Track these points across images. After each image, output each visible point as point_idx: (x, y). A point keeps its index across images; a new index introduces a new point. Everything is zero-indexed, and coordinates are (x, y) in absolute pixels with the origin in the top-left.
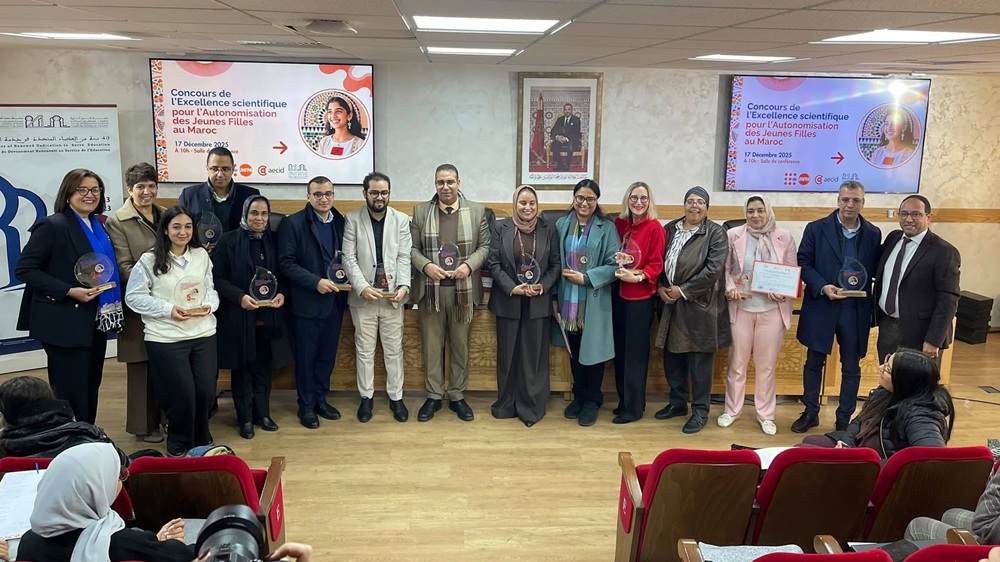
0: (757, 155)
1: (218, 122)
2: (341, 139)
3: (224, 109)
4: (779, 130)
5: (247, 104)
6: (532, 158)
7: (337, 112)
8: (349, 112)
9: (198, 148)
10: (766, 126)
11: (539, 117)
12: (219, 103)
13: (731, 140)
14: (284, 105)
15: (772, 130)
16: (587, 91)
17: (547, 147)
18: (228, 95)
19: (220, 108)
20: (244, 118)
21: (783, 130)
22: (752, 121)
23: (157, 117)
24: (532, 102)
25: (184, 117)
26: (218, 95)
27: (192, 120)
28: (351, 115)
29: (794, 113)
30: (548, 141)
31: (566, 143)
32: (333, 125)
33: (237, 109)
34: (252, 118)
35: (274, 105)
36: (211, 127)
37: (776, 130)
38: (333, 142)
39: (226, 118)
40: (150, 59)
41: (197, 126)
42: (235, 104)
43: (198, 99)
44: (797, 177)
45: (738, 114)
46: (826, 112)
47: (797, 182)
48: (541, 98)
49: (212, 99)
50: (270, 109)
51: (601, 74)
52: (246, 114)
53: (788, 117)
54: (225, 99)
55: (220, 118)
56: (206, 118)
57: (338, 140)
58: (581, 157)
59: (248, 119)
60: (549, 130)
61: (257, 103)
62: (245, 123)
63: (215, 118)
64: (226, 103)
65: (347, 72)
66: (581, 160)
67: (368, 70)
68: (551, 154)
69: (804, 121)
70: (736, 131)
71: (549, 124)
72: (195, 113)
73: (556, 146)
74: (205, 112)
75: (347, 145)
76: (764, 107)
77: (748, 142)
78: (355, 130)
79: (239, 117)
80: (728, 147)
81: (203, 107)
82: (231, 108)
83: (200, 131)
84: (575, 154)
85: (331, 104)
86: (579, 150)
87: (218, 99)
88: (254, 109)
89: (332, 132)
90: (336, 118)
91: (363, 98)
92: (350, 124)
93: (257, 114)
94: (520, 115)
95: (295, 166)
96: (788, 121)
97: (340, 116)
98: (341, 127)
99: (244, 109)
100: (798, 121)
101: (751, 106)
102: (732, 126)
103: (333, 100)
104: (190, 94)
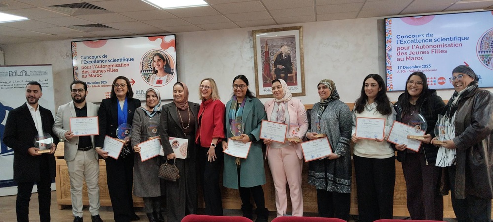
0: (406, 67)
1: (102, 71)
2: (161, 75)
3: (105, 64)
4: (420, 50)
5: (115, 61)
6: (264, 79)
7: (158, 61)
8: (164, 60)
9: (93, 85)
10: (411, 48)
11: (266, 55)
12: (102, 61)
13: (387, 59)
14: (132, 59)
15: (415, 50)
16: (293, 38)
17: (272, 72)
18: (106, 56)
19: (103, 64)
20: (114, 68)
21: (423, 50)
22: (400, 46)
23: (75, 71)
24: (261, 47)
25: (87, 70)
26: (101, 57)
27: (90, 71)
28: (165, 62)
29: (429, 38)
30: (273, 68)
31: (283, 69)
32: (157, 68)
33: (111, 63)
34: (118, 68)
35: (128, 60)
36: (99, 74)
37: (418, 50)
38: (157, 77)
39: (106, 69)
40: (72, 42)
41: (93, 74)
42: (110, 61)
43: (93, 60)
44: (436, 80)
45: (390, 42)
46: (452, 36)
47: (437, 83)
48: (267, 44)
49: (99, 59)
50: (126, 62)
51: (301, 27)
52: (114, 66)
53: (425, 41)
54: (105, 59)
55: (103, 69)
56: (97, 69)
57: (159, 76)
58: (293, 76)
59: (116, 68)
60: (273, 62)
61: (120, 60)
62: (115, 70)
63: (101, 69)
64: (106, 61)
65: (162, 39)
66: (293, 78)
67: (173, 37)
68: (275, 76)
69: (437, 43)
70: (390, 53)
71: (273, 58)
72: (92, 67)
73: (277, 72)
74: (96, 66)
75: (164, 79)
76: (408, 37)
77: (399, 60)
78: (167, 70)
79: (112, 67)
80: (386, 64)
81: (95, 64)
82: (108, 63)
83: (94, 76)
84: (289, 75)
85: (155, 57)
86: (291, 72)
87: (102, 59)
88: (118, 63)
89: (156, 72)
90: (158, 64)
91: (171, 53)
92: (165, 67)
93: (120, 66)
94: (255, 55)
95: (139, 91)
96: (426, 44)
97: (160, 63)
98: (161, 69)
99: (114, 63)
100: (433, 43)
101: (399, 37)
102: (387, 50)
103: (156, 55)
104: (89, 57)
